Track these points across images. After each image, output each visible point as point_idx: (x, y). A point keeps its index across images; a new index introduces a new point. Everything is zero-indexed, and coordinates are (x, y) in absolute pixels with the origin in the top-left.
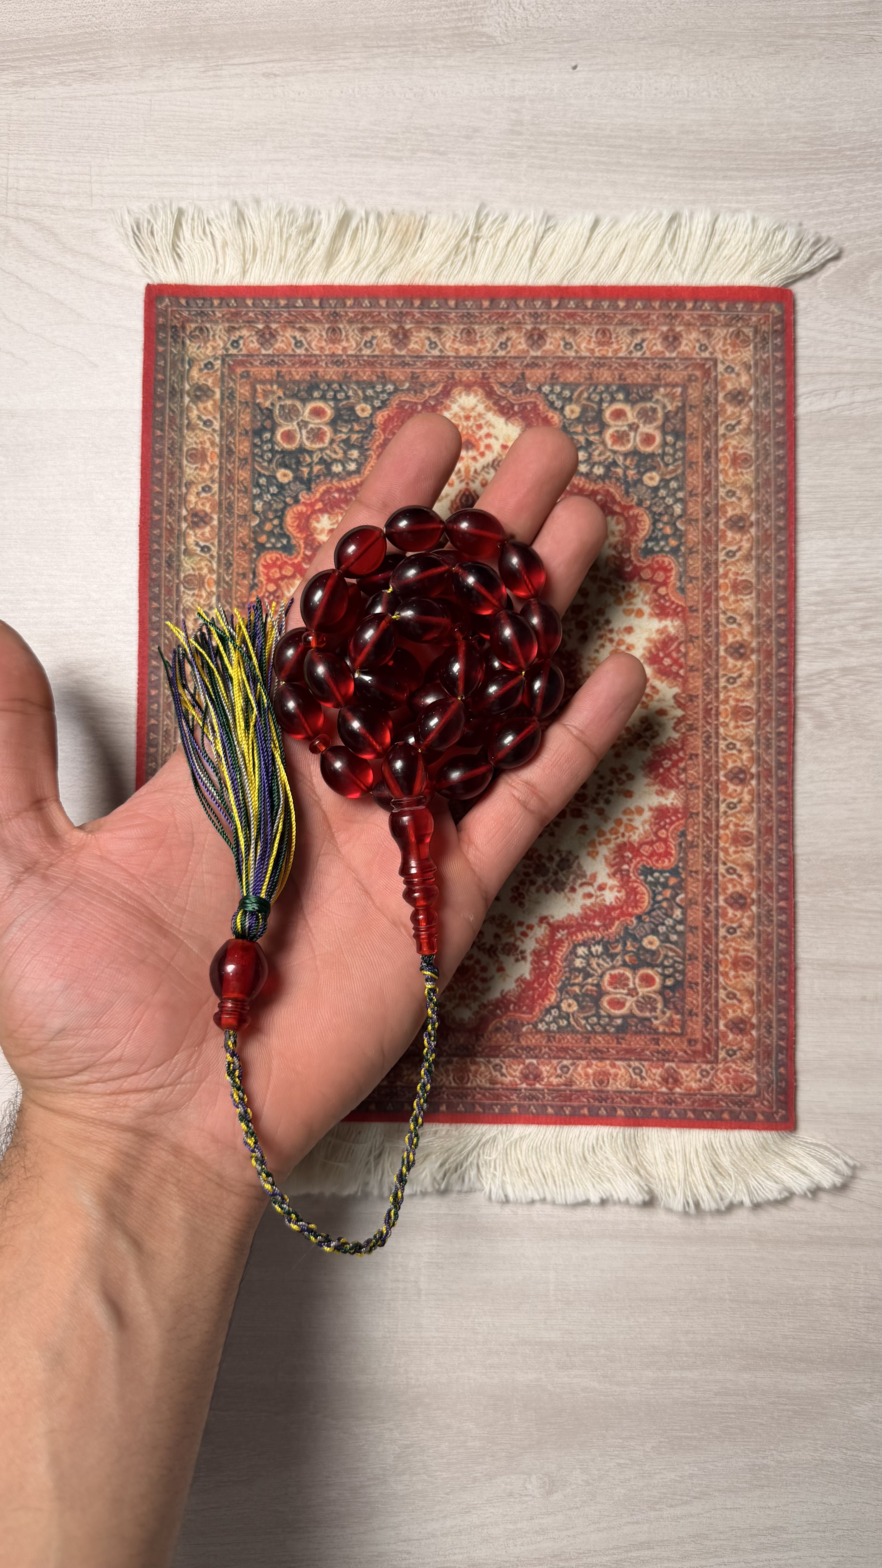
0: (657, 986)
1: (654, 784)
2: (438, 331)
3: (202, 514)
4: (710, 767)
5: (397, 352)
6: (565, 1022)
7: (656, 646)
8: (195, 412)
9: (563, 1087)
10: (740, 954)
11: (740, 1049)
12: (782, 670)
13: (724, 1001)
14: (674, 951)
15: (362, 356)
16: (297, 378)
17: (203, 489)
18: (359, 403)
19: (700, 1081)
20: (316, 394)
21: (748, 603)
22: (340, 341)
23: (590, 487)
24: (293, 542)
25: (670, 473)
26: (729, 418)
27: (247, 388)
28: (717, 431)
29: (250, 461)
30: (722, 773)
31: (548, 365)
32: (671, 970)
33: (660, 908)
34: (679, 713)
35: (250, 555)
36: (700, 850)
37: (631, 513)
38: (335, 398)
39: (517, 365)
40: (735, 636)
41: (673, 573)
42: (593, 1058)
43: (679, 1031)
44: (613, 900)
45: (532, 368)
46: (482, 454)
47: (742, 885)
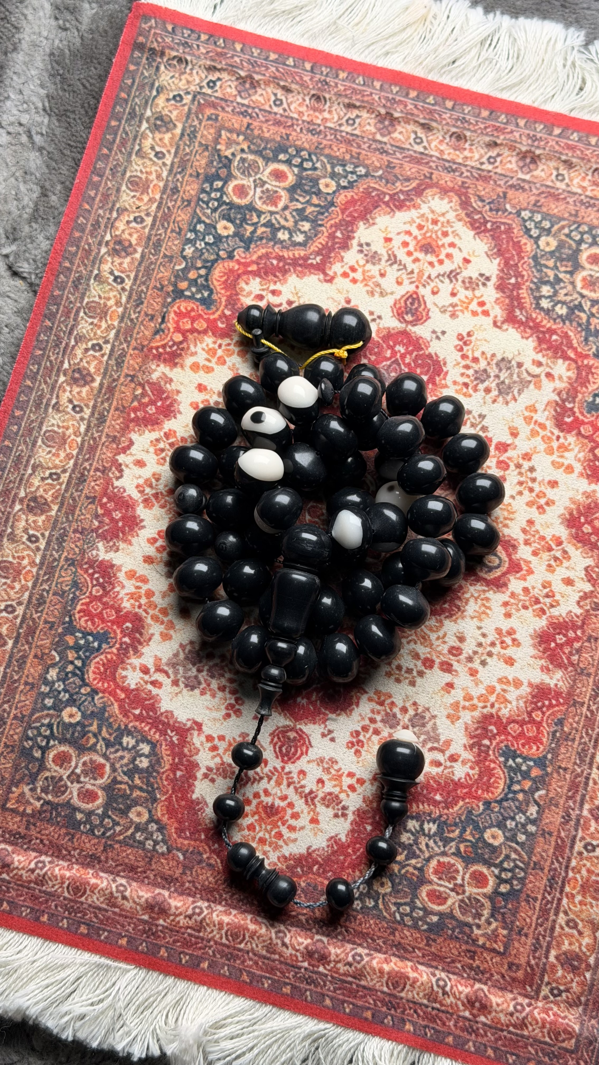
0: (489, 889)
1: (541, 658)
2: (427, 127)
3: (127, 244)
5: (378, 137)
6: (373, 903)
7: (578, 509)
9: (350, 979)
11: (567, 990)
13: (562, 928)
14: (519, 854)
15: (341, 131)
16: (267, 135)
17: (135, 219)
18: (325, 177)
19: (512, 1014)
20: (282, 157)
22: (321, 111)
23: (548, 324)
24: (215, 297)
27: (212, 131)
29: (193, 204)
31: (535, 191)
32: (510, 875)
34: (588, 587)
36: (575, 746)
37: (586, 362)
38: (300, 166)
42: (394, 955)
43: (502, 950)
44: (463, 776)
45: (517, 190)
46: (441, 262)
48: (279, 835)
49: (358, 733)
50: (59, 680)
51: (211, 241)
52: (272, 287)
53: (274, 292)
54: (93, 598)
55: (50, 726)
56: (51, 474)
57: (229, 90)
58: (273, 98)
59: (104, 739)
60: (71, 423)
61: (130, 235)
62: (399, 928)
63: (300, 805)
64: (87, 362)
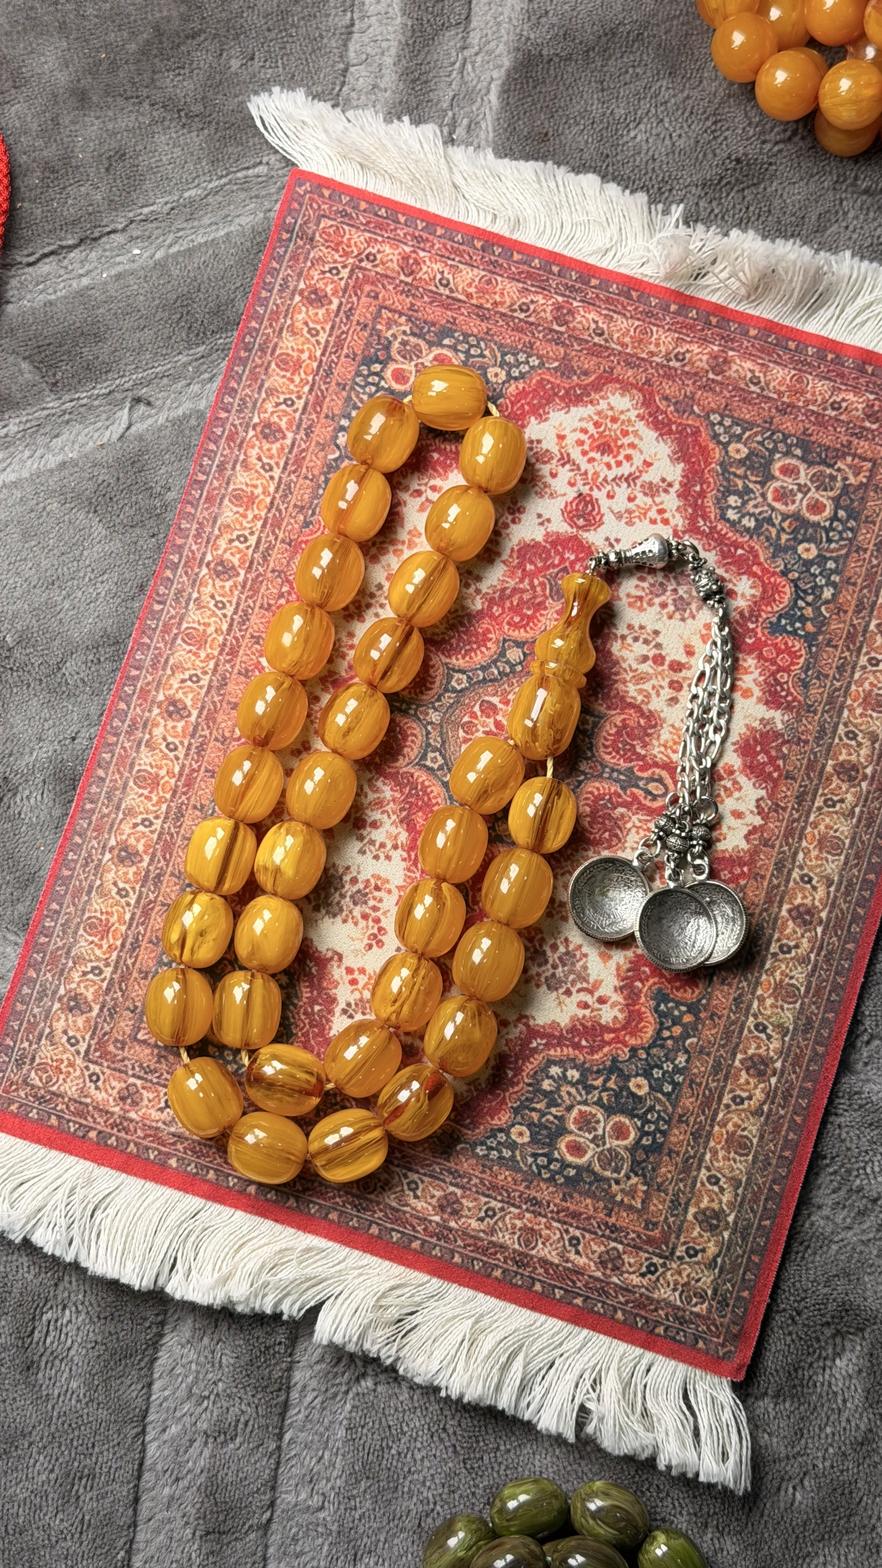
48: (597, 425)
49: (513, 521)
50: (821, 587)
51: (655, 1071)
52: (587, 1012)
53: (586, 1006)
54: (787, 670)
55: (829, 541)
56: (834, 806)
57: (632, 1261)
58: (580, 1248)
59: (773, 525)
60: (814, 863)
61: (748, 1083)
62: (481, 335)
63: (576, 454)
64: (795, 932)
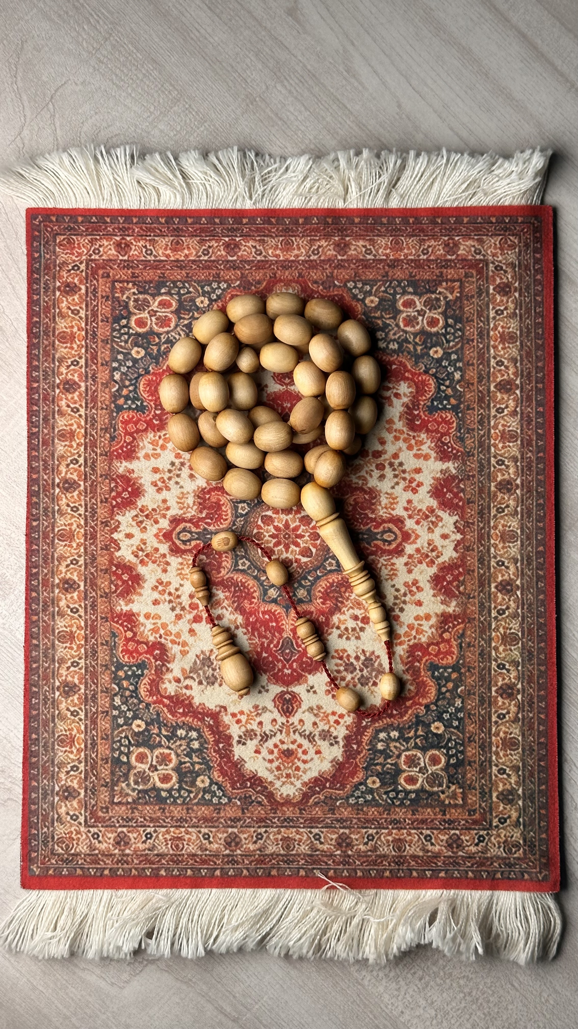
4: (91, 492)
8: (513, 781)
10: (69, 345)
12: (34, 571)
21: (61, 624)
25: (123, 731)
26: (76, 777)
28: (86, 765)
30: (82, 488)
33: (130, 380)
35: (464, 662)
39: (248, 821)
40: (72, 598)
41: (120, 649)
47: (67, 399)
